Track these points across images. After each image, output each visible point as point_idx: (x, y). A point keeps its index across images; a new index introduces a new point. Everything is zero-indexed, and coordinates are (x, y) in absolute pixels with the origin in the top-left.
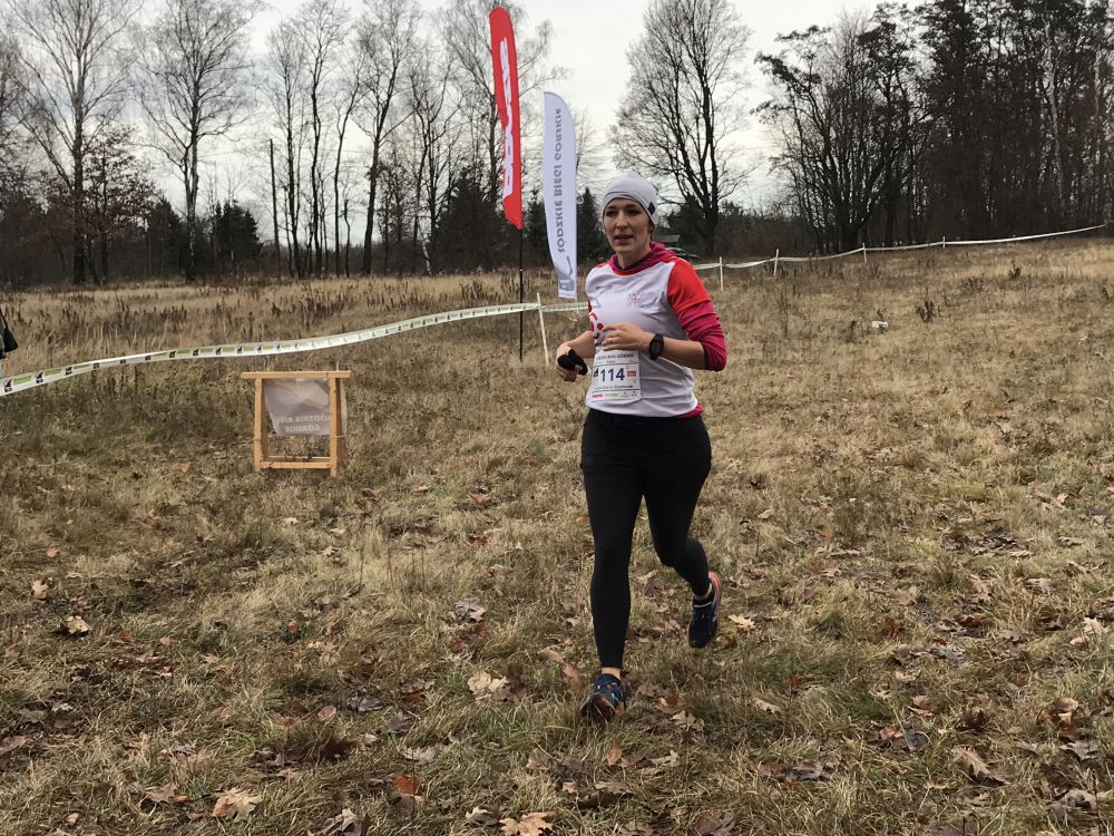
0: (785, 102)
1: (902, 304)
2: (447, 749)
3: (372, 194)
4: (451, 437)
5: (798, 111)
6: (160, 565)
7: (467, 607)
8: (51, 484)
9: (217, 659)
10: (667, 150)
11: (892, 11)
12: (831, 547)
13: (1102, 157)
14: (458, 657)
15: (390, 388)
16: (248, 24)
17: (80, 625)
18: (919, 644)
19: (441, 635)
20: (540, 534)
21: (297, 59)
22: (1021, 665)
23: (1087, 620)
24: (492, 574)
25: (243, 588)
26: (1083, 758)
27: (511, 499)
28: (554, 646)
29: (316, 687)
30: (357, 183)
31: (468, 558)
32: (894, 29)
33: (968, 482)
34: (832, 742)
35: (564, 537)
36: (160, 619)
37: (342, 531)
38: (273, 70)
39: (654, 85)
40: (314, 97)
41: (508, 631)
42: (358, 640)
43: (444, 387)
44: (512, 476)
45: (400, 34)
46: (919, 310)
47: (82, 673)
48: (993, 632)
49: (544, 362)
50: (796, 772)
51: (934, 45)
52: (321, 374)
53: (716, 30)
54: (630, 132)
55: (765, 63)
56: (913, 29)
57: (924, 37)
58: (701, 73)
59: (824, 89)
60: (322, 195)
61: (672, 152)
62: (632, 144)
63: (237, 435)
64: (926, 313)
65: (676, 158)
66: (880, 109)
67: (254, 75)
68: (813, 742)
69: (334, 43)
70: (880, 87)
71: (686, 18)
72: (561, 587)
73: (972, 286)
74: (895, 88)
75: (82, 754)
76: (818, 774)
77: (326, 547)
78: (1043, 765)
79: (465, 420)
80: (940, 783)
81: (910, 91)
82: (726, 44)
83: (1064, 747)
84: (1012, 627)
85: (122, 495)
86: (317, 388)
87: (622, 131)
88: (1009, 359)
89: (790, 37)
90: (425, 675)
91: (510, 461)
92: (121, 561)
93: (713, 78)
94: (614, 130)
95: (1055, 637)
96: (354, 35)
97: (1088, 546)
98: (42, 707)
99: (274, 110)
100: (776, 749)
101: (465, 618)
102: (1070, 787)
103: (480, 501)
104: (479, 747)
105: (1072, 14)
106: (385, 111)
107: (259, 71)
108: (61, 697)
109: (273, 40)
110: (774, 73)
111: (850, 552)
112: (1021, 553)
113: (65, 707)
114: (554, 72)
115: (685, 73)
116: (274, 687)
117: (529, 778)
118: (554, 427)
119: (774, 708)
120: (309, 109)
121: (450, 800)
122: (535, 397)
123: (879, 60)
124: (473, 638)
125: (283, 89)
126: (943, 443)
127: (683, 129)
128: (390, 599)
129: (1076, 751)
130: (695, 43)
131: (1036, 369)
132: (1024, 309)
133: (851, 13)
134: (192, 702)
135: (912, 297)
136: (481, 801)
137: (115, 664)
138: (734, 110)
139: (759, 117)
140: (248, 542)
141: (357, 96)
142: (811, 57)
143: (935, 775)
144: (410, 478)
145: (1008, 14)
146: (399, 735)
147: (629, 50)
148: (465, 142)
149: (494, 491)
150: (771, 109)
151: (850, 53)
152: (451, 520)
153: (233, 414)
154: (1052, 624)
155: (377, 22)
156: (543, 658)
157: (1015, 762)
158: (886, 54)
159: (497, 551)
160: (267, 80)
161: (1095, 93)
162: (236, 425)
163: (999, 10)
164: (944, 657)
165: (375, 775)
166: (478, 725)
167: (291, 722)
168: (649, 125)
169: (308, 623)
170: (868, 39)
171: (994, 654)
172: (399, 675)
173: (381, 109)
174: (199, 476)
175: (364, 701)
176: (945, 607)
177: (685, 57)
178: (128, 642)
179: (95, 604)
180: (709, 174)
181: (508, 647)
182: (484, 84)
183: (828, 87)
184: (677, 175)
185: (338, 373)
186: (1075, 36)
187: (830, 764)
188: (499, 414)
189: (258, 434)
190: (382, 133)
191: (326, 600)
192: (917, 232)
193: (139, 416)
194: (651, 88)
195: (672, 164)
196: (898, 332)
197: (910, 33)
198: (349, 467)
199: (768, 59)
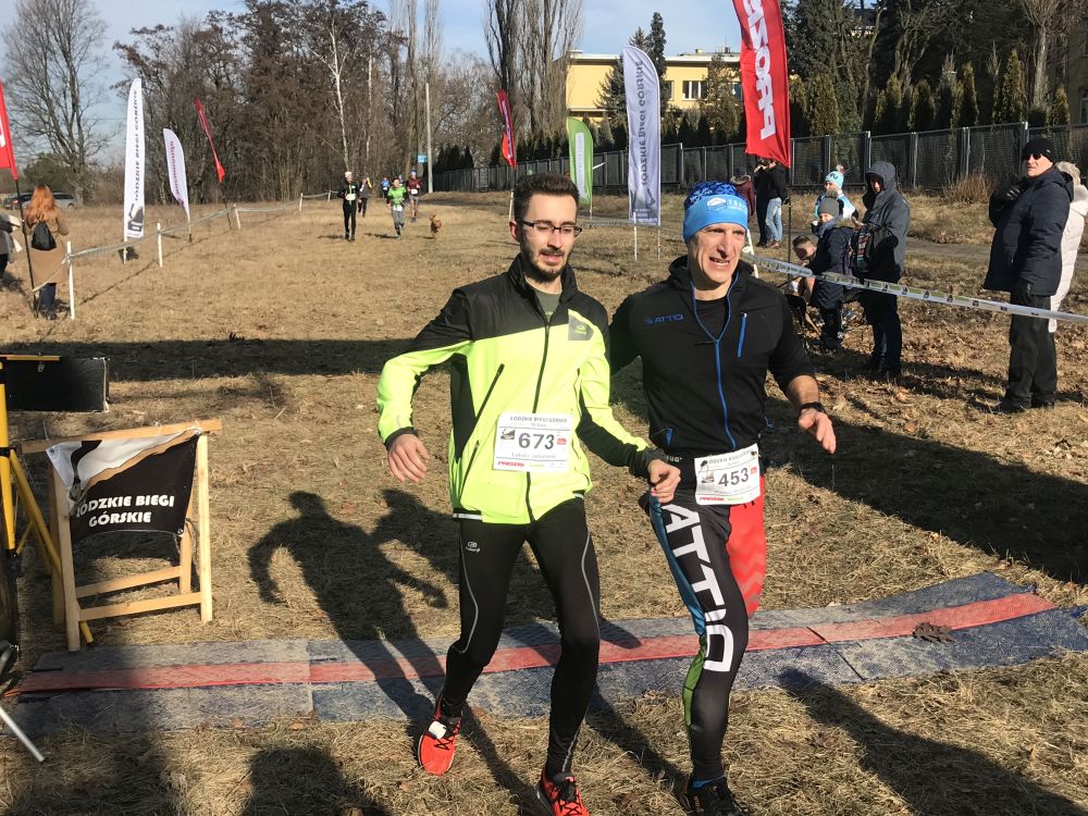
10: (40, 116)
11: (221, 17)
32: (221, 32)
39: (26, 61)
51: (252, 46)
53: (79, 21)
55: (121, 50)
56: (236, 33)
57: (244, 40)
58: (66, 54)
59: (168, 74)
61: (46, 119)
65: (49, 123)
70: (210, 75)
71: (52, 8)
82: (87, 34)
89: (141, 32)
105: (350, 30)
110: (129, 58)
115: (53, 54)
123: (211, 56)
127: (53, 99)
130: (61, 28)
133: (189, 18)
138: (96, 87)
142: (158, 49)
151: (186, 47)
158: (216, 50)
168: (23, 94)
170: (199, 37)
177: (52, 40)
180: (76, 137)
184: (50, 136)
186: (352, 47)
194: (23, 63)
195: (44, 127)
197: (234, 35)
199: (124, 47)
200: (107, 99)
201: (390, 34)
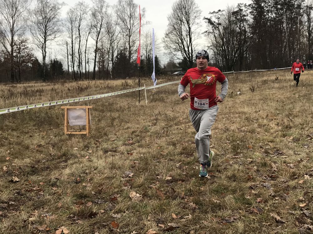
0: (211, 31)
1: (245, 87)
2: (124, 214)
3: (96, 57)
4: (120, 125)
5: (215, 34)
6: (39, 162)
7: (128, 173)
8: (6, 139)
9: (56, 189)
10: (179, 44)
11: (242, 6)
12: (231, 155)
13: (300, 46)
14: (126, 188)
15: (103, 111)
16: (61, 9)
17: (17, 179)
18: (258, 183)
19: (121, 181)
20: (148, 152)
21: (74, 19)
22: (287, 189)
23: (305, 176)
24: (135, 163)
25: (63, 168)
26: (307, 215)
27: (139, 142)
28: (153, 184)
29: (86, 196)
30: (91, 54)
31: (127, 159)
32: (242, 11)
33: (268, 137)
34: (235, 211)
35: (155, 153)
36: (39, 177)
37: (91, 152)
38: (68, 22)
39: (175, 26)
40: (79, 29)
41: (141, 180)
42: (97, 183)
43: (118, 111)
44: (138, 136)
45: (103, 12)
46: (250, 88)
47: (17, 193)
48: (278, 179)
49: (146, 104)
50: (226, 220)
51: (253, 15)
52: (84, 107)
53: (192, 11)
54: (168, 39)
55: (206, 20)
56: (248, 10)
57: (250, 13)
58: (188, 23)
59: (222, 27)
60: (81, 57)
61: (181, 46)
62: (168, 43)
63: (59, 124)
64: (253, 90)
65: (181, 47)
66: (238, 33)
67: (62, 23)
68: (230, 211)
69: (85, 14)
70: (238, 27)
71: (184, 7)
72: (155, 167)
73: (265, 82)
74: (242, 27)
75: (18, 216)
76: (232, 220)
77: (87, 156)
78: (296, 217)
79: (124, 120)
80: (267, 223)
81: (246, 28)
82: (195, 15)
83: (302, 212)
84: (284, 178)
85: (27, 142)
86: (82, 111)
87: (166, 39)
88: (277, 103)
89: (213, 13)
90: (117, 193)
91: (138, 132)
92: (28, 160)
93: (191, 24)
94: (164, 39)
95: (296, 181)
96: (90, 12)
97: (303, 155)
98: (6, 203)
99: (68, 33)
100: (220, 214)
101: (127, 176)
102: (304, 224)
103: (130, 143)
104: (134, 214)
105: (291, 6)
106: (99, 33)
107: (63, 22)
108: (12, 200)
109: (68, 13)
110: (209, 22)
111: (236, 157)
112: (285, 157)
113: (13, 203)
114: (147, 22)
115: (183, 23)
116: (74, 196)
117: (149, 223)
118: (150, 122)
119: (218, 202)
120: (78, 33)
121: (126, 229)
122: (144, 113)
123: (238, 19)
124: (130, 182)
125: (70, 27)
126: (260, 126)
127: (183, 39)
128: (106, 171)
129: (305, 213)
130: (186, 14)
131: (285, 105)
132: (280, 88)
133: (230, 6)
134: (50, 201)
135: (248, 85)
136: (135, 229)
137: (27, 190)
138: (197, 33)
139: (204, 35)
140: (64, 155)
141: (91, 29)
142: (219, 18)
143: (266, 220)
144: (109, 137)
145: (273, 6)
146: (111, 210)
147: (168, 16)
148: (122, 42)
149: (134, 140)
150: (207, 33)
151: (229, 17)
152: (122, 148)
153: (58, 119)
154: (295, 177)
155: (97, 8)
156: (151, 188)
157: (288, 216)
158: (240, 17)
159: (135, 157)
160: (66, 25)
161: (298, 28)
162: (59, 122)
163: (271, 5)
164: (265, 186)
165: (104, 222)
166: (133, 207)
167: (79, 207)
168: (173, 37)
169: (82, 178)
170: (235, 13)
171: (279, 185)
172: (110, 193)
173: (98, 33)
174: (49, 136)
175: (100, 200)
176: (264, 172)
177: (184, 18)
178: (30, 184)
179: (20, 173)
180: (190, 51)
181: (140, 185)
182: (127, 26)
183: (223, 27)
184: (181, 51)
185: (89, 107)
186: (292, 13)
187: (235, 218)
188: (134, 118)
189: (66, 124)
190: (98, 40)
191: (87, 171)
192: (249, 67)
193: (31, 119)
194: (174, 27)
195: (180, 48)
196: (245, 95)
197: (247, 12)
198: (92, 133)
199: (207, 19)
200: (201, 37)
201: (307, 6)
